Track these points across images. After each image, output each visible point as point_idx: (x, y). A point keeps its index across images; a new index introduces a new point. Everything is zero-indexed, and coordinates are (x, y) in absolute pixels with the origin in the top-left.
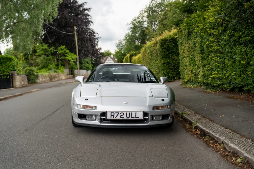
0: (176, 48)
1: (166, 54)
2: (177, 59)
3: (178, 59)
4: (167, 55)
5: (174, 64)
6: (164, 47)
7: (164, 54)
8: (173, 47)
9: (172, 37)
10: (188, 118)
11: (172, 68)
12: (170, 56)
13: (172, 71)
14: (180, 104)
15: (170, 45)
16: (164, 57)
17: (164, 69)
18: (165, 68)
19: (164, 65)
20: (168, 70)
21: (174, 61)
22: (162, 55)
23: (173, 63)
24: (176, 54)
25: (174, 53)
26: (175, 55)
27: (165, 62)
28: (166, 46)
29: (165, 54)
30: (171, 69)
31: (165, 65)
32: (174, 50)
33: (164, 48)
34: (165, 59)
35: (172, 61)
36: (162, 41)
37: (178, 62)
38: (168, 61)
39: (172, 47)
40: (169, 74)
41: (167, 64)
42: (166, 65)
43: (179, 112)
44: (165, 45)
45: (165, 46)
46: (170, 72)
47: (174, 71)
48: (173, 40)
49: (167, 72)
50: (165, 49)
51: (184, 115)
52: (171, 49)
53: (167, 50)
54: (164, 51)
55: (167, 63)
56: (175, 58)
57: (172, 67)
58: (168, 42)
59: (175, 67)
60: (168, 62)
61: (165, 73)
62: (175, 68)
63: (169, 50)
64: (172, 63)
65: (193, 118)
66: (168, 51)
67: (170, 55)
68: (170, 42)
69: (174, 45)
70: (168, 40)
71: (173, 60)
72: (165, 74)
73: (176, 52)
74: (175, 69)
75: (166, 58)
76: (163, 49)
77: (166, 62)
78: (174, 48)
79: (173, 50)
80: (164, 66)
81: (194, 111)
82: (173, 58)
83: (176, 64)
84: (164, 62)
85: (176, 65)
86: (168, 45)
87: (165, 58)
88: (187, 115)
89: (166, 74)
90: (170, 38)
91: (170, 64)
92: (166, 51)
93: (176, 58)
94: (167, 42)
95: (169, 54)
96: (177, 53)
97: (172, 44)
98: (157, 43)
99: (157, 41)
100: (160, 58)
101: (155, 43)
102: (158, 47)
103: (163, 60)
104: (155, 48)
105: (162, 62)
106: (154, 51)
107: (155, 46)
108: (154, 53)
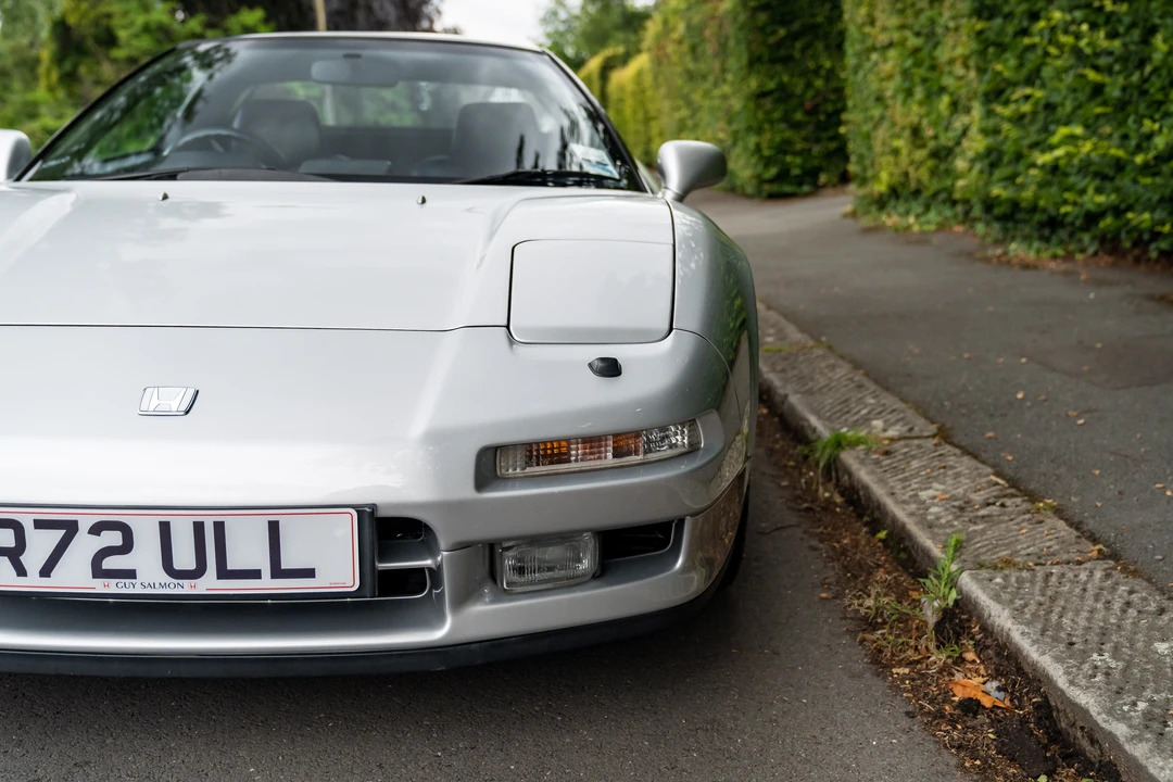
1: (771, 40)
2: (834, 70)
4: (779, 44)
5: (814, 97)
7: (760, 38)
10: (879, 491)
11: (806, 118)
12: (792, 51)
13: (805, 139)
14: (830, 348)
16: (760, 58)
18: (767, 118)
19: (762, 100)
20: (785, 135)
21: (819, 83)
22: (749, 48)
23: (810, 94)
25: (817, 37)
26: (821, 48)
27: (766, 89)
29: (764, 42)
30: (796, 126)
31: (768, 103)
33: (763, 9)
34: (764, 69)
35: (804, 79)
37: (836, 84)
38: (786, 78)
40: (785, 153)
41: (778, 101)
42: (769, 106)
43: (813, 420)
46: (795, 142)
47: (818, 140)
49: (773, 144)
50: (769, 12)
51: (848, 458)
53: (777, 18)
54: (760, 24)
55: (775, 95)
56: (821, 66)
57: (805, 113)
59: (822, 117)
60: (782, 87)
62: (819, 121)
63: (788, 18)
64: (804, 92)
65: (924, 495)
66: (783, 22)
67: (794, 47)
71: (811, 76)
74: (820, 127)
75: (773, 61)
76: (758, 14)
77: (773, 85)
80: (761, 106)
81: (933, 423)
82: (811, 66)
83: (826, 100)
84: (759, 84)
85: (828, 105)
87: (768, 65)
88: (877, 462)
89: (771, 152)
91: (791, 96)
92: (773, 22)
93: (829, 65)
95: (789, 42)
100: (737, 67)
103: (753, 77)
105: (747, 86)
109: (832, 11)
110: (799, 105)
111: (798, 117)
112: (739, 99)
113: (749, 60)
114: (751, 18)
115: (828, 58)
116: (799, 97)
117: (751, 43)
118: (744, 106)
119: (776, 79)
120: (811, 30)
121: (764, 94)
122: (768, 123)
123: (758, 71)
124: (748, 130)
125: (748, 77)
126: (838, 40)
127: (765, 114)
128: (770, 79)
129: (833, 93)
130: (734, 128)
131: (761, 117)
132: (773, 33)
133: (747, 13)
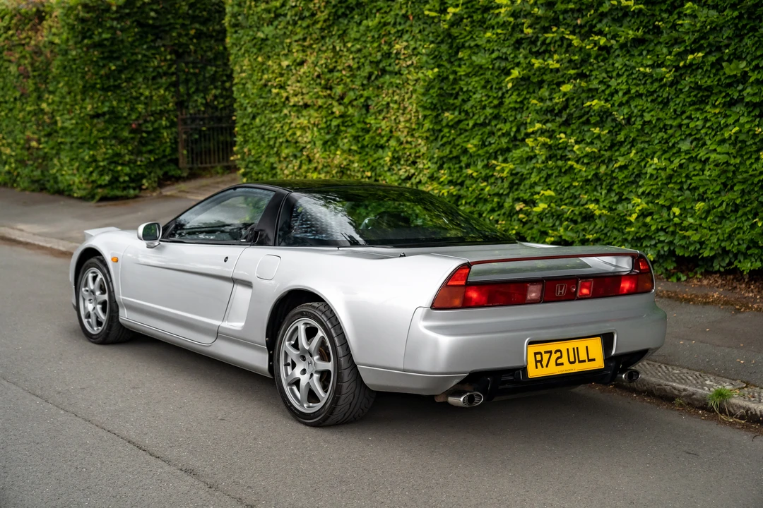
0: (145, 47)
1: (102, 72)
2: (151, 97)
3: (154, 98)
4: (108, 77)
5: (137, 119)
6: (96, 38)
7: (93, 71)
8: (132, 44)
11: (132, 135)
12: (119, 81)
13: (131, 153)
15: (122, 30)
16: (93, 87)
17: (96, 142)
18: (101, 135)
19: (95, 121)
20: (115, 148)
21: (140, 107)
22: (83, 78)
23: (134, 117)
24: (147, 75)
25: (137, 71)
26: (141, 80)
27: (100, 112)
28: (105, 36)
29: (97, 74)
30: (123, 142)
31: (100, 124)
32: (136, 54)
33: (95, 46)
34: (97, 96)
35: (128, 104)
36: (88, 12)
37: (153, 109)
38: (115, 103)
39: (130, 39)
40: (117, 163)
41: (109, 122)
42: (101, 126)
44: (100, 30)
45: (100, 34)
46: (124, 155)
47: (140, 153)
48: (135, 10)
49: (107, 156)
50: (100, 50)
52: (124, 51)
53: (106, 54)
54: (95, 59)
55: (107, 117)
56: (142, 94)
57: (132, 131)
58: (113, 19)
59: (144, 135)
61: (99, 158)
62: (142, 137)
63: (115, 55)
64: (129, 115)
66: (111, 58)
67: (120, 78)
68: (118, 19)
69: (138, 33)
70: (114, 8)
71: (134, 102)
72: (102, 164)
73: (144, 64)
74: (143, 143)
75: (105, 89)
76: (91, 50)
77: (106, 109)
78: (137, 44)
79: (134, 58)
80: (95, 126)
82: (134, 94)
83: (146, 121)
84: (93, 107)
85: (149, 125)
86: (111, 31)
87: (100, 92)
89: (105, 163)
91: (119, 118)
92: (103, 59)
93: (147, 93)
94: (108, 15)
95: (116, 74)
96: (151, 69)
97: (130, 27)
98: (40, 16)
99: (42, 9)
100: (65, 90)
101: (27, 13)
102: (54, 34)
103: (88, 100)
104: (25, 39)
105: (81, 108)
106: (9, 49)
107: (29, 26)
108: (10, 61)
109: (148, 49)
110: (126, 124)
111: (126, 134)
112: (68, 117)
113: (84, 87)
114: (86, 53)
115: (147, 87)
116: (125, 118)
117: (86, 73)
118: (77, 123)
119: (107, 104)
120: (133, 64)
121: (97, 116)
122: (103, 138)
123: (92, 97)
124: (82, 143)
125: (83, 100)
126: (154, 74)
127: (99, 131)
128: (103, 103)
129: (152, 115)
130: (59, 140)
131: (95, 132)
132: (104, 66)
133: (81, 48)
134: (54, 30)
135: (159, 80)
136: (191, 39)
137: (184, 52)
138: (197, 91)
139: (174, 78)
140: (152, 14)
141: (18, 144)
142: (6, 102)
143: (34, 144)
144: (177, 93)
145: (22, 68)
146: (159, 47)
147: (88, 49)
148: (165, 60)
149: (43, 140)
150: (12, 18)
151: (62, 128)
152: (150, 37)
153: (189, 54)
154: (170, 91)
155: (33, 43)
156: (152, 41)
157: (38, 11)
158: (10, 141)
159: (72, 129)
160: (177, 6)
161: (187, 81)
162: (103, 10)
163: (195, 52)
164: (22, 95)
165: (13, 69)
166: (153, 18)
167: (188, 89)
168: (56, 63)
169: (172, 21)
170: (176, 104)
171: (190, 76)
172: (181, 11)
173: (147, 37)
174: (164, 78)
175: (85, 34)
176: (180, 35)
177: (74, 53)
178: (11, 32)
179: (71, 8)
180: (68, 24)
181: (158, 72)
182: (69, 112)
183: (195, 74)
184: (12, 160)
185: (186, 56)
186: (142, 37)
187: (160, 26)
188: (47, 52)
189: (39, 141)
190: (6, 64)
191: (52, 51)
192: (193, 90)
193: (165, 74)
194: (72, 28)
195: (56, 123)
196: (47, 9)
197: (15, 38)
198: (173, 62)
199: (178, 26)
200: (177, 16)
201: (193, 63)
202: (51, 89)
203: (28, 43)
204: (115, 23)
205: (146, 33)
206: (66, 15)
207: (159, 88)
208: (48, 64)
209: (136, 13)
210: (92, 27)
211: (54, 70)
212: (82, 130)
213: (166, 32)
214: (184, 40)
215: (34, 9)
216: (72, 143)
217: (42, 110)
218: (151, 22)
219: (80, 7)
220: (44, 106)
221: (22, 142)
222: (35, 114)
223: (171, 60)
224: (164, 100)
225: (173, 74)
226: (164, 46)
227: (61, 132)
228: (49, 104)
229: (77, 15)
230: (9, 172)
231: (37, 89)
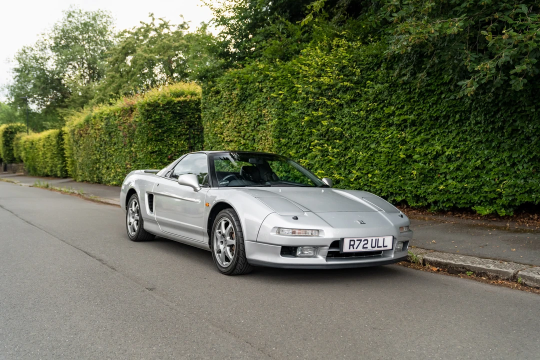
0: (175, 122)
1: (156, 133)
2: (178, 144)
4: (158, 135)
5: (171, 154)
6: (153, 118)
7: (151, 132)
8: (169, 121)
9: (168, 99)
11: (169, 161)
15: (165, 115)
16: (152, 139)
17: (152, 164)
19: (152, 155)
20: (161, 167)
21: (173, 149)
22: (147, 135)
24: (176, 135)
25: (171, 133)
26: (173, 137)
27: (154, 150)
28: (157, 117)
29: (153, 134)
30: (165, 164)
32: (171, 125)
33: (153, 122)
34: (153, 144)
35: (167, 147)
36: (149, 107)
37: (178, 149)
38: (161, 147)
39: (168, 119)
41: (158, 155)
42: (155, 157)
45: (155, 116)
48: (171, 106)
50: (155, 124)
52: (166, 124)
53: (157, 125)
54: (152, 127)
55: (158, 153)
56: (173, 143)
57: (168, 159)
58: (161, 110)
60: (160, 150)
64: (168, 152)
66: (160, 127)
67: (164, 136)
68: (164, 110)
69: (172, 116)
71: (170, 146)
73: (174, 130)
75: (156, 141)
76: (151, 124)
77: (157, 149)
78: (171, 121)
79: (169, 127)
80: (152, 157)
82: (170, 143)
83: (175, 155)
84: (151, 149)
85: (176, 157)
86: (160, 115)
87: (155, 142)
90: (165, 103)
91: (163, 153)
92: (156, 127)
93: (176, 143)
94: (158, 108)
95: (162, 134)
97: (168, 114)
98: (132, 110)
99: (132, 107)
100: (140, 141)
101: (126, 109)
102: (137, 118)
103: (149, 145)
104: (126, 120)
105: (147, 149)
106: (120, 125)
107: (127, 115)
108: (120, 131)
109: (177, 123)
110: (166, 156)
111: (166, 160)
112: (141, 153)
113: (148, 139)
114: (149, 125)
115: (176, 140)
116: (166, 153)
117: (149, 134)
118: (145, 156)
119: (158, 147)
120: (169, 130)
121: (153, 152)
122: (155, 162)
123: (151, 144)
124: (147, 165)
125: (147, 145)
126: (179, 134)
127: (154, 159)
128: (156, 147)
129: (178, 152)
130: (138, 164)
131: (152, 160)
132: (156, 130)
133: (146, 123)
134: (136, 115)
135: (182, 137)
136: (196, 119)
137: (193, 125)
138: (198, 142)
139: (188, 136)
140: (178, 108)
141: (123, 167)
142: (119, 149)
143: (128, 166)
144: (189, 143)
145: (124, 133)
146: (181, 122)
147: (149, 123)
148: (184, 128)
149: (132, 164)
150: (121, 112)
151: (139, 158)
152: (178, 118)
153: (195, 125)
154: (186, 142)
155: (129, 122)
156: (178, 120)
157: (131, 108)
158: (120, 165)
159: (143, 158)
160: (190, 105)
161: (194, 138)
162: (157, 106)
163: (198, 125)
164: (124, 145)
165: (121, 134)
166: (179, 110)
167: (195, 141)
168: (137, 130)
169: (187, 111)
170: (189, 147)
171: (195, 135)
172: (191, 107)
173: (176, 118)
174: (184, 136)
175: (149, 117)
176: (191, 117)
177: (144, 125)
178: (120, 118)
179: (142, 106)
180: (141, 112)
181: (181, 134)
182: (142, 151)
183: (197, 135)
184: (121, 174)
185: (194, 127)
186: (174, 118)
187: (182, 113)
188: (134, 125)
189: (131, 165)
190: (119, 132)
191: (136, 125)
192: (196, 141)
193: (184, 134)
194: (143, 114)
195: (137, 156)
196: (134, 107)
197: (122, 120)
198: (187, 129)
199: (190, 113)
200: (190, 109)
201: (197, 130)
202: (135, 141)
203: (127, 122)
204: (162, 112)
205: (176, 116)
206: (141, 109)
207: (181, 140)
208: (134, 130)
209: (171, 108)
210: (151, 114)
211: (136, 133)
212: (146, 159)
213: (185, 116)
214: (192, 120)
215: (129, 107)
216: (143, 165)
217: (132, 151)
218: (178, 111)
219: (146, 105)
220: (132, 149)
221: (124, 166)
222: (130, 153)
223: (187, 128)
224: (183, 146)
225: (187, 134)
226: (184, 122)
227: (139, 160)
228: (134, 148)
229: (145, 108)
230: (119, 180)
231: (130, 142)
